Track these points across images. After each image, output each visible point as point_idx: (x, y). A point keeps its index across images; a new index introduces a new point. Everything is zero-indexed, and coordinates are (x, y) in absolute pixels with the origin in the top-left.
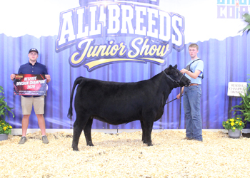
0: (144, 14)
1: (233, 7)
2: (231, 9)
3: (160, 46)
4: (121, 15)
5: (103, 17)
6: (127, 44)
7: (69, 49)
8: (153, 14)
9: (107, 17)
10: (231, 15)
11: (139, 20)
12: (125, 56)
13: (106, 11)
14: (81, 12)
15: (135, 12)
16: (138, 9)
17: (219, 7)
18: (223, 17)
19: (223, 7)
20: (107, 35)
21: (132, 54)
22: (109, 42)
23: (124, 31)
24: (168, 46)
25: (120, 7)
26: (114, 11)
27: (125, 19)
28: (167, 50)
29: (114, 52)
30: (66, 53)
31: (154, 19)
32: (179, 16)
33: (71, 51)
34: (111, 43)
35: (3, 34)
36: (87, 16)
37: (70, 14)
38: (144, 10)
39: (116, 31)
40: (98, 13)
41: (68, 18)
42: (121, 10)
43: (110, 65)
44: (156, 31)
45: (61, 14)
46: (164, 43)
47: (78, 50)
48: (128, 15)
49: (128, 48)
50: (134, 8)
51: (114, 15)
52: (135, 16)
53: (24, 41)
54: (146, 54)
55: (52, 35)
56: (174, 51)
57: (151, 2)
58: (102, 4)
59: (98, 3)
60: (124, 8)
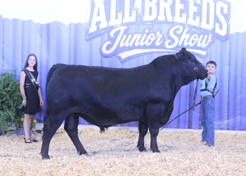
7: (100, 38)
30: (97, 41)
33: (102, 39)
35: (30, 20)
43: (145, 56)
55: (83, 22)
56: (218, 42)
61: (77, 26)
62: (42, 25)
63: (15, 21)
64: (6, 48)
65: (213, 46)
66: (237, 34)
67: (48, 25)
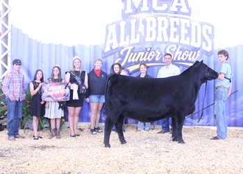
0: (178, 24)
3: (192, 52)
4: (157, 26)
5: (141, 28)
6: (162, 50)
7: (113, 56)
8: (186, 24)
11: (173, 30)
12: (161, 61)
13: (145, 22)
14: (123, 24)
15: (169, 22)
16: (172, 20)
20: (145, 43)
22: (146, 49)
23: (160, 39)
24: (199, 52)
25: (156, 18)
26: (151, 22)
28: (198, 55)
29: (151, 58)
31: (186, 28)
34: (148, 50)
37: (114, 26)
38: (177, 20)
39: (153, 39)
41: (112, 29)
42: (157, 22)
44: (188, 38)
45: (107, 26)
46: (196, 50)
47: (120, 56)
48: (163, 26)
50: (168, 19)
51: (151, 26)
54: (179, 59)
57: (183, 13)
58: (141, 16)
59: (137, 16)
60: (160, 19)
62: (69, 48)
63: (50, 45)
64: (44, 66)
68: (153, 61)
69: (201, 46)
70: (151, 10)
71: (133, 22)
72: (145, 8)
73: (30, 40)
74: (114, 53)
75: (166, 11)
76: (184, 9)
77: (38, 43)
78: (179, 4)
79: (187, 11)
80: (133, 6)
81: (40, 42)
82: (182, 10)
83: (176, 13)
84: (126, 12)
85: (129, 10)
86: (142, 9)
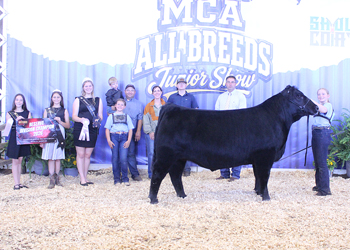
0: (228, 40)
1: (328, 34)
2: (325, 35)
3: (245, 76)
4: (203, 42)
5: (182, 44)
6: (209, 73)
7: (145, 79)
8: (238, 41)
9: (188, 43)
10: (325, 42)
11: (223, 47)
12: (207, 86)
13: (187, 37)
14: (159, 38)
15: (218, 38)
16: (222, 36)
17: (312, 33)
18: (317, 44)
19: (317, 33)
21: (214, 84)
22: (189, 71)
23: (206, 59)
24: (254, 76)
25: (202, 33)
26: (195, 37)
27: (207, 46)
28: (253, 80)
30: (142, 82)
31: (239, 46)
32: (267, 43)
33: (147, 80)
34: (191, 72)
36: (165, 43)
37: (148, 40)
38: (228, 36)
39: (197, 59)
40: (177, 39)
42: (203, 37)
44: (241, 59)
45: (138, 41)
46: (250, 73)
47: (155, 79)
48: (210, 42)
49: (210, 77)
50: (217, 34)
51: (195, 42)
52: (218, 43)
53: (98, 70)
55: (128, 63)
56: (261, 82)
57: (235, 28)
58: (182, 29)
59: (178, 29)
60: (207, 34)
61: (123, 67)
62: (88, 67)
63: (61, 62)
65: (256, 86)
66: (280, 73)
67: (94, 66)
68: (197, 86)
69: (257, 69)
70: (196, 21)
71: (172, 36)
72: (188, 18)
73: (34, 56)
74: (147, 76)
75: (215, 23)
76: (237, 23)
77: (45, 60)
78: (230, 16)
79: (240, 25)
80: (172, 16)
81: (47, 58)
82: (234, 23)
83: (226, 26)
84: (163, 23)
85: (167, 21)
86: (184, 20)
